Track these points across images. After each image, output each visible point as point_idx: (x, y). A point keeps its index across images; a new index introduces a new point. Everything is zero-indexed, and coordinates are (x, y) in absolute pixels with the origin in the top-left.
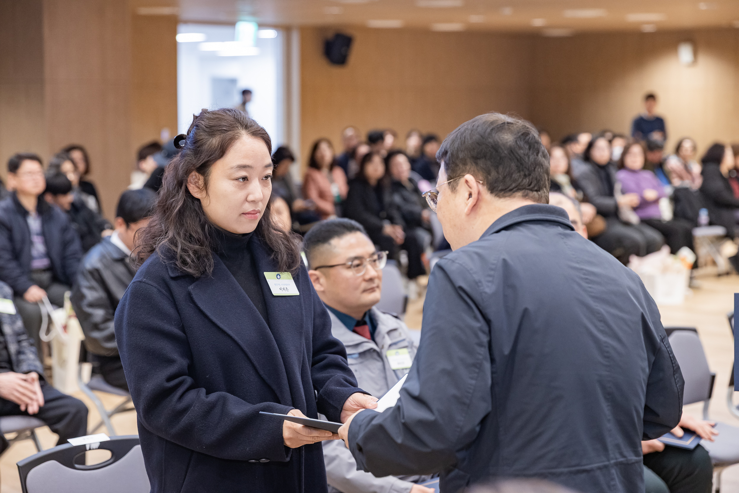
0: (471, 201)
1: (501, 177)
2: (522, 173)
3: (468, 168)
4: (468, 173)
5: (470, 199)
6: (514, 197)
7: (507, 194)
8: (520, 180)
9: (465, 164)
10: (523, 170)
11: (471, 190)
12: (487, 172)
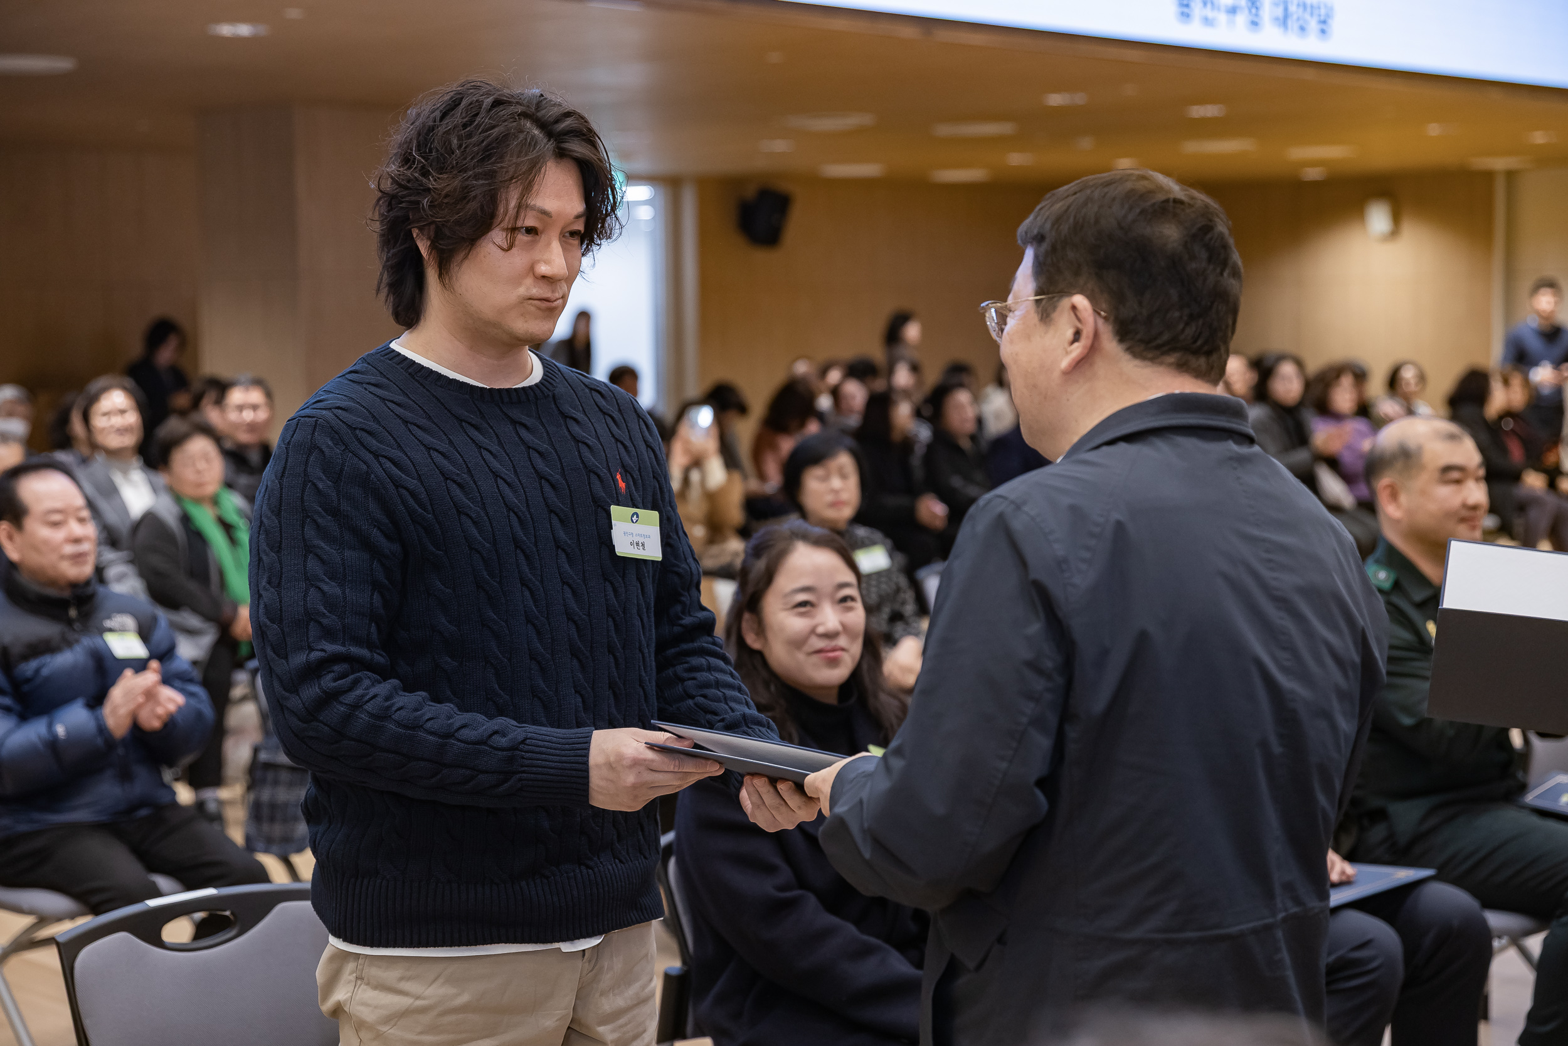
1: (1145, 313)
2: (1186, 313)
10: (1189, 305)
11: (1079, 325)
12: (1118, 296)
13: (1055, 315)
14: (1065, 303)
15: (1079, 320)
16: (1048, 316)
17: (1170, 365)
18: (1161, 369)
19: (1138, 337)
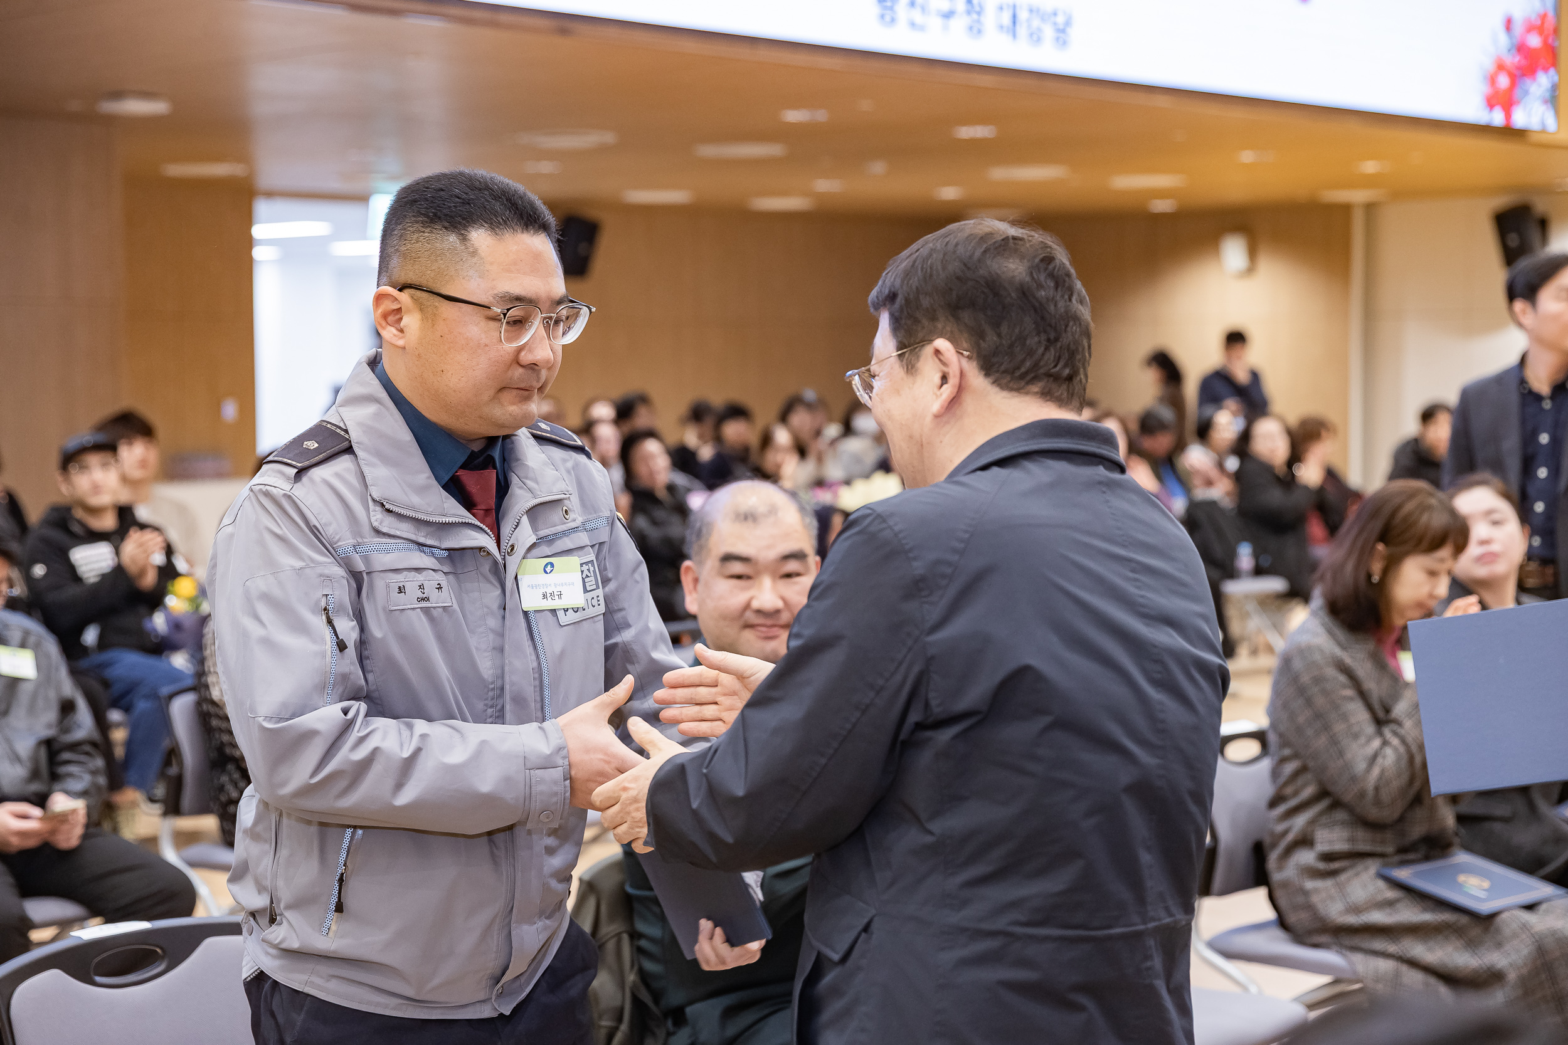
1: (1005, 344)
2: (1044, 337)
5: (944, 386)
7: (1017, 385)
8: (1040, 352)
9: (933, 319)
10: (1045, 331)
11: (945, 369)
12: (978, 335)
13: (920, 363)
14: (928, 350)
15: (944, 364)
16: (913, 365)
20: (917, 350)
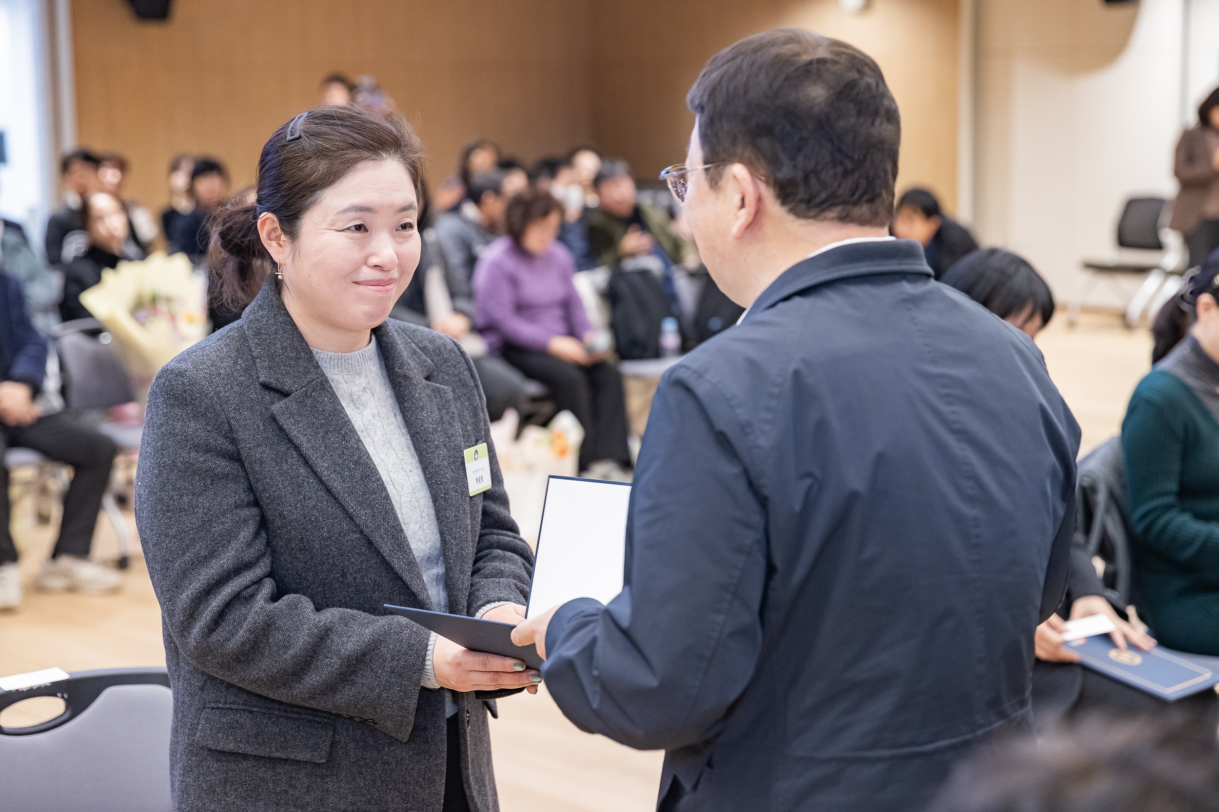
0: (744, 216)
1: (800, 174)
2: (840, 170)
3: (739, 150)
4: (741, 161)
5: (743, 211)
6: (825, 219)
7: (812, 213)
8: (836, 184)
9: (734, 141)
10: (841, 163)
11: (743, 193)
12: (774, 162)
13: (722, 183)
14: (728, 172)
15: (743, 188)
16: (716, 183)
17: (833, 219)
18: (825, 224)
19: (799, 197)
20: (721, 167)
